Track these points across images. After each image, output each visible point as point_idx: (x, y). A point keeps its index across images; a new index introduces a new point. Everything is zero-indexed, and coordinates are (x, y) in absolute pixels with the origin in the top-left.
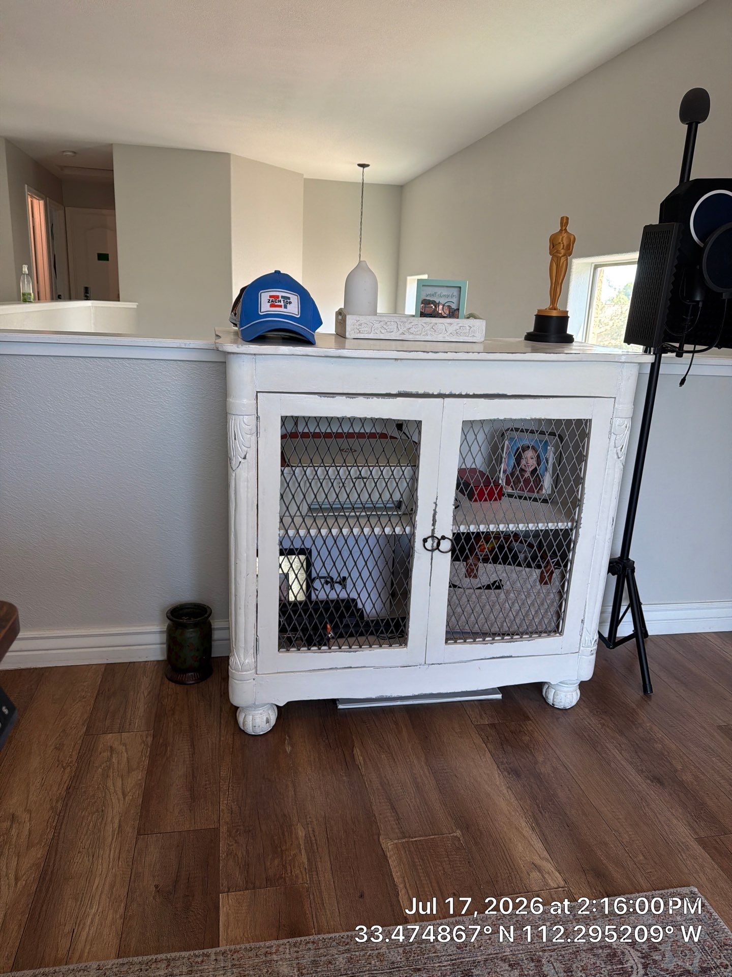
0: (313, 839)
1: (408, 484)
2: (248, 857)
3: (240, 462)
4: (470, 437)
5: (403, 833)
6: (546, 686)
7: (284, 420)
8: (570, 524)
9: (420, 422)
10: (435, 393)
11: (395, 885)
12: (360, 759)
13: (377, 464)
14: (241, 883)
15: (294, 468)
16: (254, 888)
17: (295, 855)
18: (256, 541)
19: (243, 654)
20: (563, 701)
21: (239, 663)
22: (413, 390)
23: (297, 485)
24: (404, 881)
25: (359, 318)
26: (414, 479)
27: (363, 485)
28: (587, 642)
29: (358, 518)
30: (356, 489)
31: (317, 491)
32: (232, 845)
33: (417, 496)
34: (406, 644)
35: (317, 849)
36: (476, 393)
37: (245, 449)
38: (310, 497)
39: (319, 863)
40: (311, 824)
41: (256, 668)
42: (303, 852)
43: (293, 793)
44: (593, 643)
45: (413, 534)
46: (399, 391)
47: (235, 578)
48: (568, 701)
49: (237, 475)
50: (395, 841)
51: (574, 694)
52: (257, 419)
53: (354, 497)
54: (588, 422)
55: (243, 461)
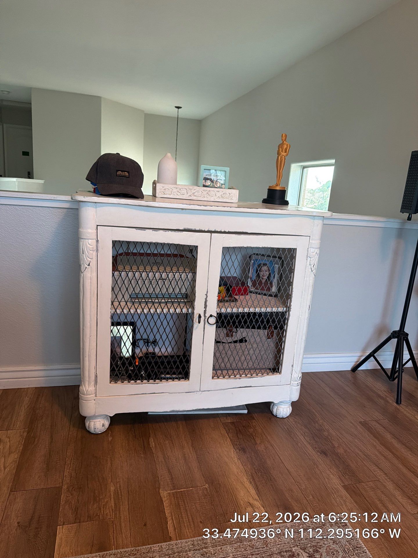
0: (119, 491)
1: (190, 283)
2: (78, 503)
3: (86, 267)
4: (228, 257)
5: (174, 486)
6: (272, 404)
7: (114, 243)
8: (285, 309)
9: (197, 246)
10: (206, 230)
11: (166, 518)
12: (152, 444)
13: (171, 271)
14: (72, 519)
15: (120, 272)
16: (80, 522)
17: (107, 502)
18: (96, 316)
19: (87, 385)
20: (282, 413)
21: (85, 390)
22: (193, 228)
23: (123, 282)
24: (172, 515)
25: (164, 185)
26: (194, 280)
27: (163, 283)
28: (295, 378)
29: (160, 303)
30: (159, 285)
31: (135, 286)
32: (69, 497)
33: (195, 291)
34: (189, 379)
35: (121, 498)
36: (230, 231)
37: (90, 260)
38: (131, 290)
39: (121, 506)
40: (119, 483)
41: (96, 393)
42: (112, 500)
43: (110, 465)
44: (298, 379)
45: (193, 313)
46: (184, 228)
47: (83, 338)
48: (285, 413)
49: (84, 275)
50: (169, 492)
51: (288, 409)
52: (97, 242)
53: (157, 290)
54: (295, 250)
55: (88, 267)
